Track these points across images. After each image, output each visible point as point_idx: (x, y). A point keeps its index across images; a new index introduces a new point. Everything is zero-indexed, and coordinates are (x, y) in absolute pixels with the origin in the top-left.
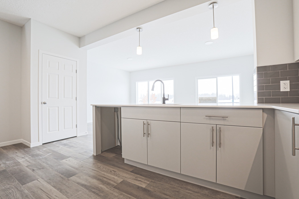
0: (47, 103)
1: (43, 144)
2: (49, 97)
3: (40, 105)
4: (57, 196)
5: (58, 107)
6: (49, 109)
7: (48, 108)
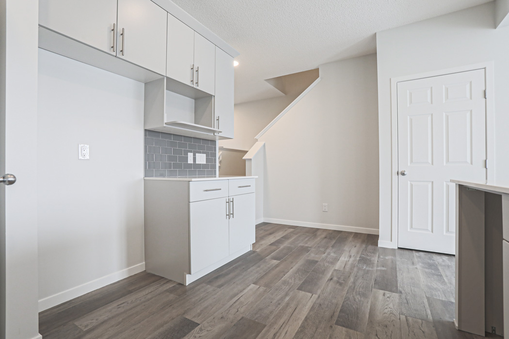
0: (405, 173)
1: (398, 248)
2: (412, 161)
3: (395, 177)
4: (286, 333)
5: (432, 182)
6: (412, 185)
7: (409, 182)
